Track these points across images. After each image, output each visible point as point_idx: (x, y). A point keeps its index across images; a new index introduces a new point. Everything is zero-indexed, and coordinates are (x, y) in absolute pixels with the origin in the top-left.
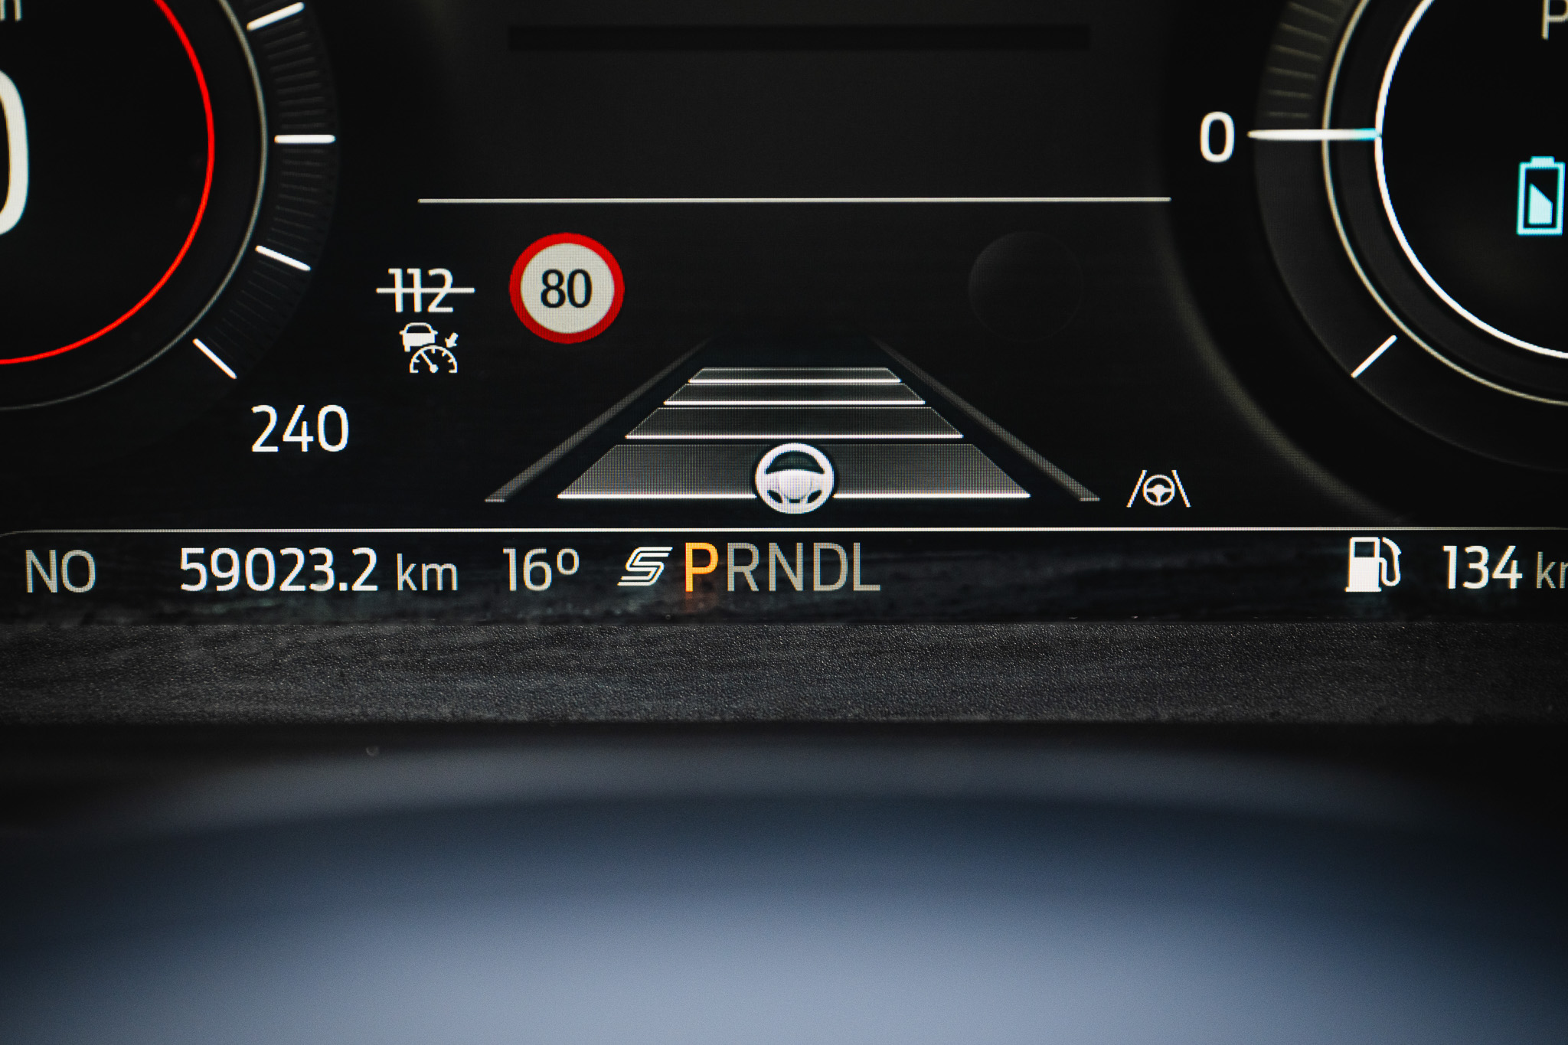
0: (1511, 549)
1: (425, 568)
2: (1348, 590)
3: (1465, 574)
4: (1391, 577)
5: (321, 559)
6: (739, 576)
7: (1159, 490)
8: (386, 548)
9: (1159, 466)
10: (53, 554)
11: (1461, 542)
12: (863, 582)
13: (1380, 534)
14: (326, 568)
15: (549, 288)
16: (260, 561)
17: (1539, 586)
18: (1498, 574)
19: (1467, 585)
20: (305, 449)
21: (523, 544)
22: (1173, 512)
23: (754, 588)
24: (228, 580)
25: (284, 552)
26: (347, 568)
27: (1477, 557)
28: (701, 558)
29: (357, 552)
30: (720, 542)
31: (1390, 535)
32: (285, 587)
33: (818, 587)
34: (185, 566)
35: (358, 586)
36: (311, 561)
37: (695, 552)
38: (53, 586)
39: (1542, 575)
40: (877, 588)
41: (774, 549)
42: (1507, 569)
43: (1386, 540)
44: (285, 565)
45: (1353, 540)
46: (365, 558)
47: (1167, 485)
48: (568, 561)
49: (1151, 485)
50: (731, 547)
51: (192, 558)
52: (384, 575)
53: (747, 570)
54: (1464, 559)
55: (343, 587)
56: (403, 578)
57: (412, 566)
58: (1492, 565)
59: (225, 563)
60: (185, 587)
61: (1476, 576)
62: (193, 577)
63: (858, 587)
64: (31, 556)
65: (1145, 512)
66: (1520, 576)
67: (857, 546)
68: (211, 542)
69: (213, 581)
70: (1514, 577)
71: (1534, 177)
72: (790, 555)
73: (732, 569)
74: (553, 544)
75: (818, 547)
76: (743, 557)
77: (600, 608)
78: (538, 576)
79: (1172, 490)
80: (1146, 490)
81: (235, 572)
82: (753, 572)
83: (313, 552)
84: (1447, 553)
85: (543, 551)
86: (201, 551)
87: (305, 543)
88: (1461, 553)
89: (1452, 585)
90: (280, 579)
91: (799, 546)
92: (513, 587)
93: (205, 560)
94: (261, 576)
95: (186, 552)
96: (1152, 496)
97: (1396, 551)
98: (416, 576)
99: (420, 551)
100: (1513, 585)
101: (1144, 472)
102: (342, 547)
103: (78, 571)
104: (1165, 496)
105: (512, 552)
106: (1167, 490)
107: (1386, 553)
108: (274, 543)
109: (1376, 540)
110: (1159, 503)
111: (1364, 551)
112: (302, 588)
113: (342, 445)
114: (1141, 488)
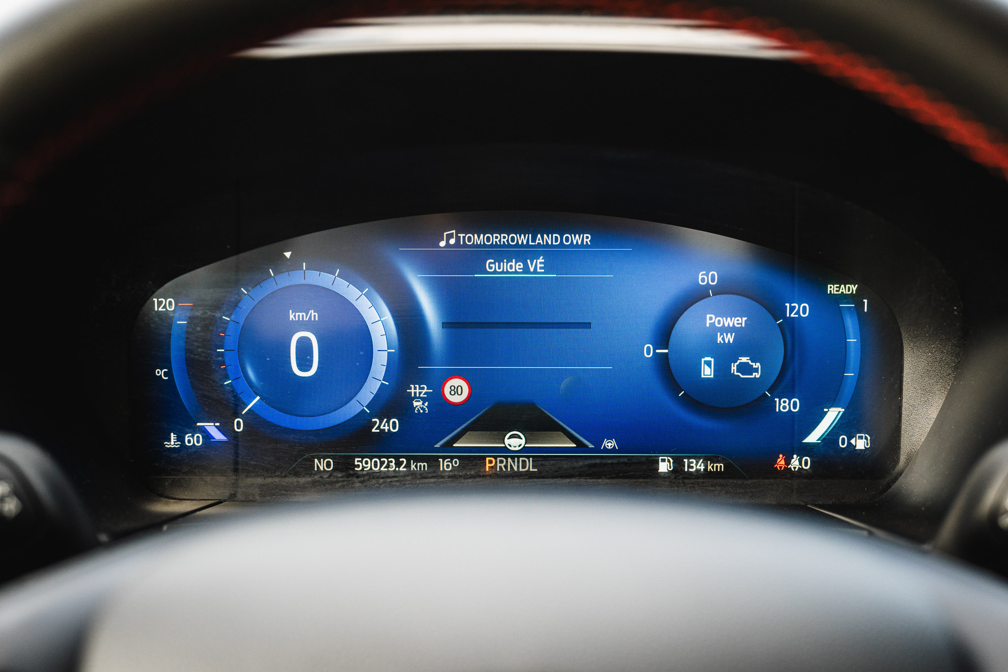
0: (702, 460)
1: (419, 464)
2: (659, 471)
3: (689, 467)
4: (670, 468)
5: (391, 462)
6: (500, 467)
7: (610, 444)
8: (409, 459)
9: (610, 438)
10: (322, 460)
11: (689, 458)
12: (533, 468)
13: (667, 456)
14: (393, 464)
15: (452, 390)
16: (376, 462)
17: (709, 470)
18: (698, 467)
19: (690, 470)
20: (386, 431)
21: (444, 458)
22: (613, 450)
23: (504, 470)
24: (367, 467)
25: (382, 460)
26: (399, 464)
27: (692, 462)
28: (491, 462)
29: (401, 460)
30: (495, 457)
31: (670, 456)
32: (382, 469)
33: (521, 470)
34: (356, 463)
35: (401, 469)
36: (389, 462)
37: (489, 460)
38: (322, 469)
39: (710, 467)
40: (536, 470)
41: (509, 459)
42: (700, 466)
43: (669, 458)
44: (382, 463)
45: (660, 458)
46: (403, 461)
47: (612, 443)
48: (456, 463)
49: (608, 443)
50: (498, 459)
51: (358, 461)
52: (408, 466)
53: (502, 465)
54: (689, 463)
55: (397, 469)
56: (413, 467)
57: (415, 464)
58: (696, 465)
59: (367, 463)
60: (356, 469)
61: (692, 467)
62: (358, 466)
63: (531, 470)
64: (316, 461)
65: (606, 450)
66: (704, 467)
67: (531, 459)
68: (363, 457)
69: (364, 467)
70: (702, 468)
71: (706, 362)
72: (514, 462)
73: (499, 465)
74: (452, 458)
75: (521, 459)
76: (501, 462)
77: (464, 472)
78: (448, 466)
79: (613, 444)
80: (606, 444)
81: (369, 465)
82: (504, 466)
83: (390, 460)
84: (685, 462)
85: (449, 460)
86: (360, 459)
87: (387, 457)
88: (688, 461)
89: (686, 470)
90: (381, 467)
91: (516, 459)
92: (441, 469)
93: (361, 462)
94: (376, 466)
95: (356, 459)
96: (608, 446)
97: (672, 461)
98: (416, 466)
99: (417, 459)
100: (702, 470)
101: (606, 440)
102: (397, 458)
103: (328, 465)
104: (611, 446)
105: (441, 460)
106: (611, 444)
107: (669, 461)
108: (379, 457)
109: (666, 458)
110: (610, 448)
111: (663, 460)
112: (386, 469)
113: (397, 430)
114: (605, 445)
